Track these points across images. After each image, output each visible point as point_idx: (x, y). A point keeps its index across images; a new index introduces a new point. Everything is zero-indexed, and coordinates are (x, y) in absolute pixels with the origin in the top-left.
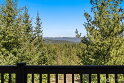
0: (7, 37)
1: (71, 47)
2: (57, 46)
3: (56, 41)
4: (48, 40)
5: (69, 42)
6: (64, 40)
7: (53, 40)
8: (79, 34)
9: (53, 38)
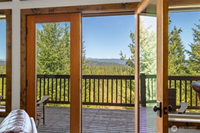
0: (51, 57)
1: (121, 71)
2: (103, 70)
3: (101, 63)
4: (92, 61)
5: (119, 65)
6: (113, 62)
7: (99, 61)
8: (124, 56)
9: (99, 60)
